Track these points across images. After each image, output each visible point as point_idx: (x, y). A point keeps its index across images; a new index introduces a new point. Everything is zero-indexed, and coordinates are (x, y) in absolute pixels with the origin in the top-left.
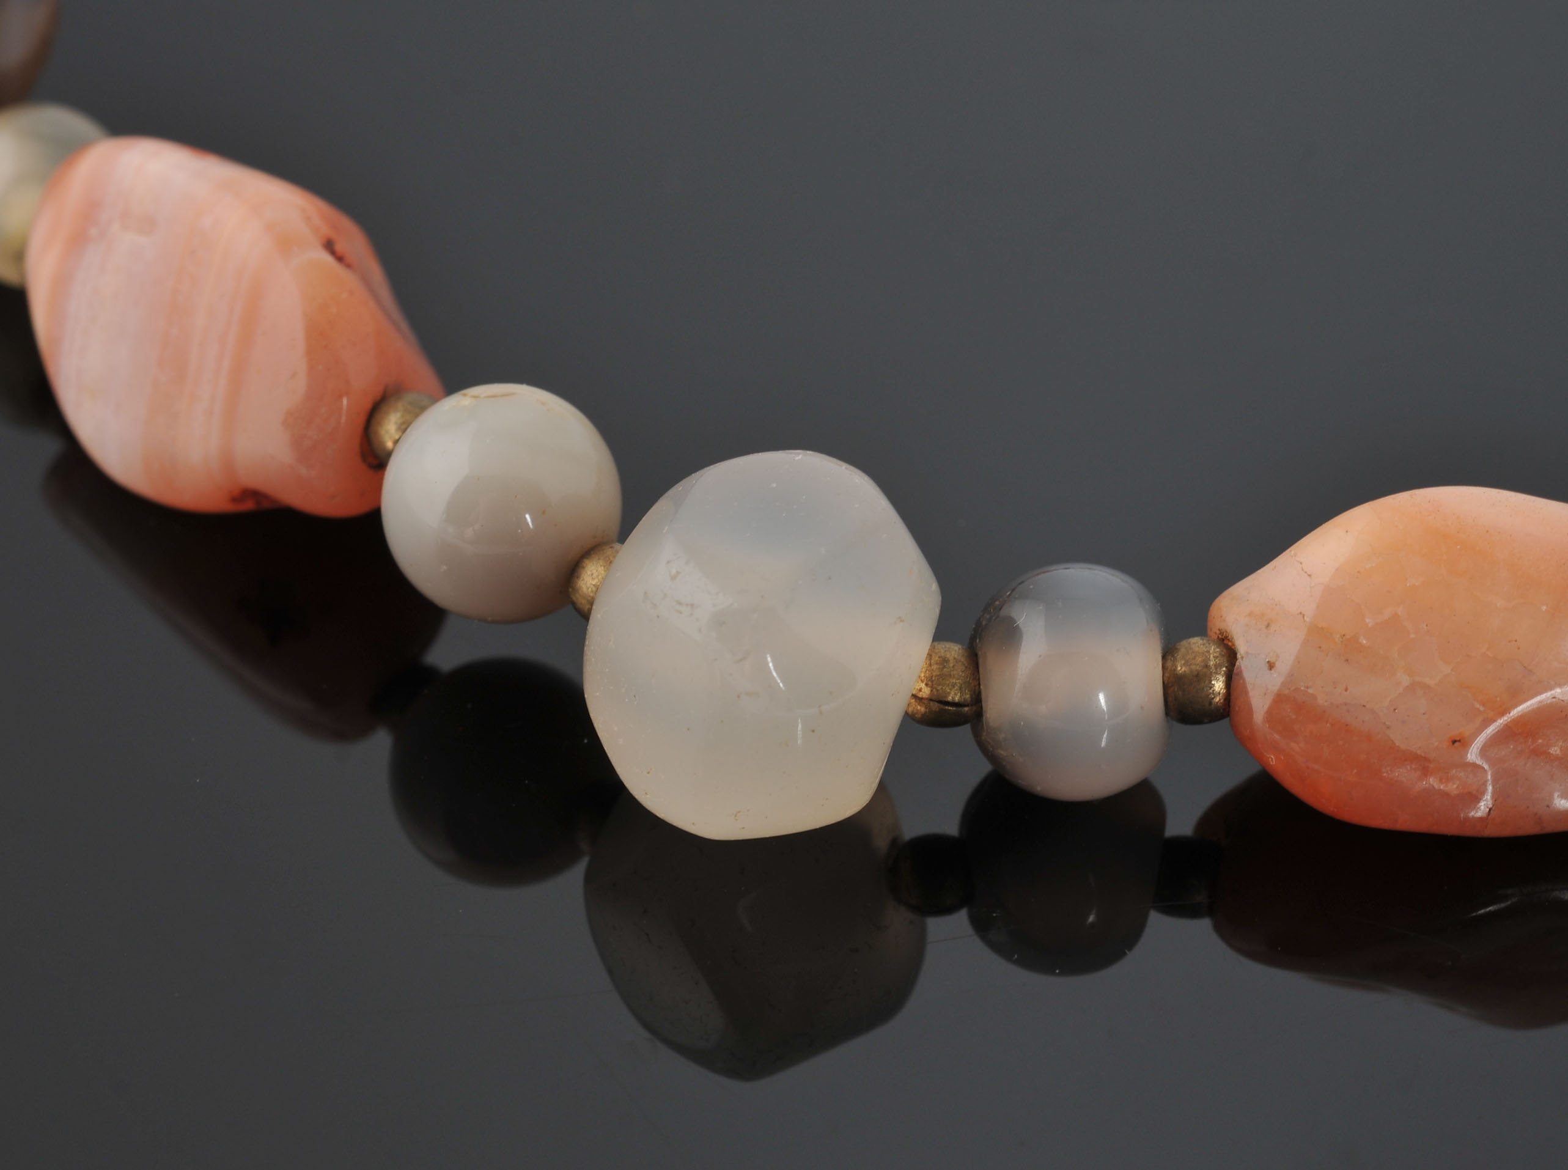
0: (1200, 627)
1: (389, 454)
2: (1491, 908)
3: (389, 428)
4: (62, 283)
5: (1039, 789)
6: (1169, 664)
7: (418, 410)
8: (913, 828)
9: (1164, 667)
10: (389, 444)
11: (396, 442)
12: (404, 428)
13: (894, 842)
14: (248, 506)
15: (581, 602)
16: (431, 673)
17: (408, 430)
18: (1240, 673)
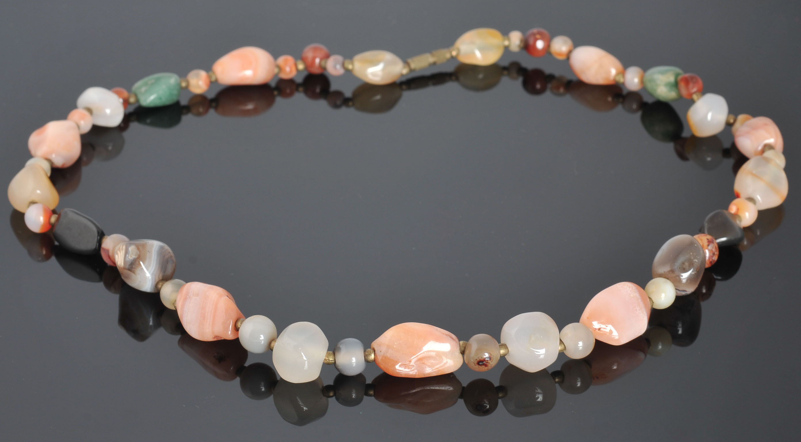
0: (370, 347)
1: (239, 328)
2: (414, 391)
3: (239, 324)
4: (183, 306)
5: (345, 373)
6: (365, 353)
7: (243, 321)
8: (325, 384)
9: (364, 353)
10: (239, 326)
11: (240, 326)
12: (241, 324)
13: (323, 387)
14: (215, 340)
15: (272, 348)
16: (245, 367)
17: (243, 323)
18: (376, 353)
